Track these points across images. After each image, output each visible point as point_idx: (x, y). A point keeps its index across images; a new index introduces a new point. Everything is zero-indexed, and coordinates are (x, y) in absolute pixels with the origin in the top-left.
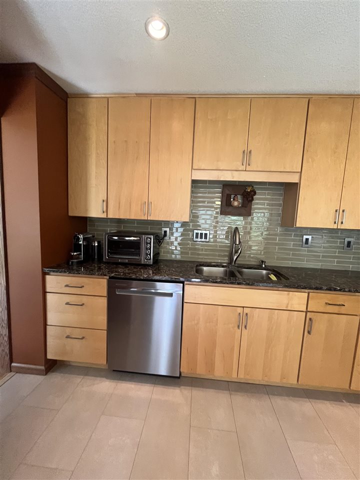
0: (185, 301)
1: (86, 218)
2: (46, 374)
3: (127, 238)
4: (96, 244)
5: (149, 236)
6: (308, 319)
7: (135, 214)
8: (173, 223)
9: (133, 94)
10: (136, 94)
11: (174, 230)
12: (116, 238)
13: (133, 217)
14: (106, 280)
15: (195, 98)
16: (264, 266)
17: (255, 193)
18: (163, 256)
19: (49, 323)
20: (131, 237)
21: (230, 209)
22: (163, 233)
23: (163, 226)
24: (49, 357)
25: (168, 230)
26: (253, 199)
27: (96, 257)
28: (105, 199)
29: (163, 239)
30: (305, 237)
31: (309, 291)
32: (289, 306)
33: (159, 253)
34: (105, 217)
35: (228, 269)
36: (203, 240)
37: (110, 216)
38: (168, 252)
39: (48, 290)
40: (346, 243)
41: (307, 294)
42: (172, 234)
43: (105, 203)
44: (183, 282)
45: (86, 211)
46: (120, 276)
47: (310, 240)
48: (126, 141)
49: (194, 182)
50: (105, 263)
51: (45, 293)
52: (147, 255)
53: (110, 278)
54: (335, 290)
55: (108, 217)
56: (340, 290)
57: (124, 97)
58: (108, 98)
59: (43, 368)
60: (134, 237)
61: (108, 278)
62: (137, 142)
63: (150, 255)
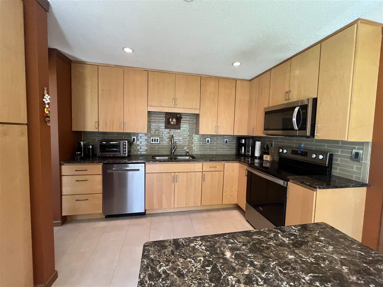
0: (146, 172)
1: (81, 132)
2: (62, 225)
3: (111, 143)
4: (91, 147)
5: (125, 141)
6: (203, 175)
7: (116, 129)
8: (138, 134)
9: (113, 65)
10: (115, 65)
11: (139, 138)
12: (105, 143)
13: (115, 131)
14: (101, 165)
15: (148, 71)
16: (188, 154)
17: (181, 118)
18: (133, 153)
19: (63, 194)
20: (114, 142)
21: (169, 126)
22: (132, 139)
23: (132, 135)
24: (64, 214)
25: (135, 137)
26: (180, 121)
27: (91, 155)
28: (97, 121)
29: (133, 143)
30: (207, 139)
31: (203, 162)
32: (195, 170)
33: (130, 151)
34: (97, 131)
35: (169, 157)
36: (156, 142)
37: (101, 130)
38: (136, 150)
39: (63, 174)
40: (225, 141)
41: (202, 164)
42: (138, 140)
43: (97, 123)
44: (145, 163)
45: (85, 127)
46: (110, 163)
47: (209, 141)
48: (109, 90)
49: (149, 113)
50: (98, 157)
51: (61, 176)
52: (124, 151)
53: (104, 164)
54: (213, 161)
55: (99, 131)
56: (214, 161)
57: (107, 66)
58: (98, 66)
59: (60, 221)
60: (115, 142)
61: (102, 164)
62: (116, 90)
63: (126, 151)
